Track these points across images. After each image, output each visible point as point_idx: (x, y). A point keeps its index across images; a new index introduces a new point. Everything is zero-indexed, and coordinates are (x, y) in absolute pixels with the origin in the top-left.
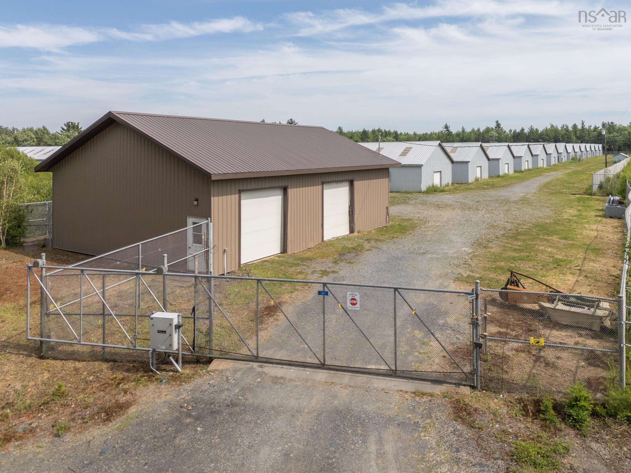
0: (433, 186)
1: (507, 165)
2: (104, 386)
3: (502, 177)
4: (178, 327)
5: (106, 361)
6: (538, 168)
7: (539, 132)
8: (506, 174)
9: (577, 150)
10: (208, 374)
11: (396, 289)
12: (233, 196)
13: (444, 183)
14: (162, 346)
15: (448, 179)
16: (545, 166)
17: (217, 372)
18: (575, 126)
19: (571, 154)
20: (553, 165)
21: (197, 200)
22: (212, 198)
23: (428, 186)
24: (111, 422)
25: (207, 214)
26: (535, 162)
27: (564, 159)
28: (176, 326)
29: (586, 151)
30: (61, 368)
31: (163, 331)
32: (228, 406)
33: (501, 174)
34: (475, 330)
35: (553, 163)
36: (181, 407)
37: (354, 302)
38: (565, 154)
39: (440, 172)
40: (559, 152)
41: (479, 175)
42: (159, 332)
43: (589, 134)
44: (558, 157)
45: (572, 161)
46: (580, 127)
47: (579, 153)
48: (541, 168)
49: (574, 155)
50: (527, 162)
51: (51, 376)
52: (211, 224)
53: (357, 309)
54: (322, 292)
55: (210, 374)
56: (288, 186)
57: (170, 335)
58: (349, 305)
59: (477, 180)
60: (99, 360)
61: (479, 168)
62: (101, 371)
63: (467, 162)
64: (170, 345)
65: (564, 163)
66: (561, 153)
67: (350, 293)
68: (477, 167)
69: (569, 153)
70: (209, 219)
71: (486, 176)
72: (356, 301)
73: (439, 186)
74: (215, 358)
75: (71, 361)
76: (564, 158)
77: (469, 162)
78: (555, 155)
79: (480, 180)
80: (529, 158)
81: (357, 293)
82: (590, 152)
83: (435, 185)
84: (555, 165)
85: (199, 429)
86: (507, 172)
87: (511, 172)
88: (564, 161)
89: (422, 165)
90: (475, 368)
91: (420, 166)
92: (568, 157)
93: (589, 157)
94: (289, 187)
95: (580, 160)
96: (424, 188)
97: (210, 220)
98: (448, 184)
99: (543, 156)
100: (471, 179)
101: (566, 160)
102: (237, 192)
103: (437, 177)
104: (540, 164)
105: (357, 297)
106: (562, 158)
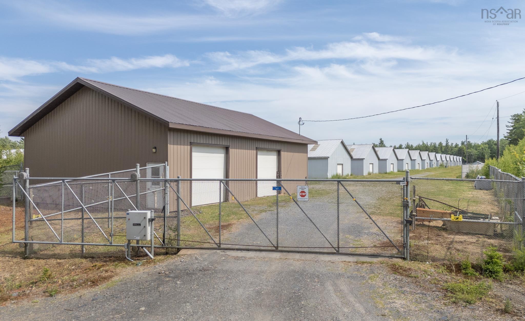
0: (337, 175)
1: (392, 165)
2: (86, 270)
3: (389, 174)
4: (151, 220)
5: (86, 258)
6: (415, 170)
7: (414, 147)
8: (391, 172)
9: (444, 159)
10: (179, 257)
11: (339, 182)
12: (186, 147)
13: (345, 174)
14: (138, 236)
15: (348, 171)
16: (421, 169)
17: (186, 256)
18: (441, 144)
19: (439, 162)
20: (426, 169)
21: (155, 148)
22: (169, 145)
23: (333, 175)
24: (98, 286)
25: (164, 159)
26: (413, 165)
27: (435, 166)
28: (149, 219)
29: (450, 161)
30: (45, 264)
31: (138, 224)
32: (200, 270)
33: (388, 171)
34: (405, 211)
35: (426, 167)
36: (159, 273)
37: (304, 194)
38: (435, 161)
39: (342, 164)
40: (431, 159)
41: (371, 171)
42: (134, 225)
43: (452, 150)
44: (430, 163)
45: (440, 167)
46: (444, 144)
47: (445, 162)
48: (417, 170)
49: (441, 163)
50: (407, 164)
51: (36, 269)
52: (168, 166)
53: (306, 200)
54: (276, 187)
55: (180, 257)
56: (229, 146)
57: (145, 227)
58: (299, 197)
59: (369, 174)
60: (78, 257)
61: (371, 165)
62: (82, 263)
63: (363, 159)
64: (145, 235)
65: (434, 168)
66: (432, 160)
67: (300, 187)
68: (370, 164)
69: (438, 161)
70: (167, 162)
71: (376, 171)
72: (305, 194)
73: (341, 174)
74: (183, 248)
75: (53, 259)
76: (434, 164)
77: (364, 159)
78: (427, 161)
79: (372, 174)
80: (409, 161)
81: (305, 187)
82: (453, 162)
83: (338, 174)
84: (428, 169)
85: (178, 282)
86: (392, 170)
87: (396, 171)
88: (434, 167)
89: (329, 157)
90: (406, 242)
91: (326, 158)
92: (437, 164)
93: (452, 166)
94: (231, 146)
95: (446, 167)
96: (330, 176)
97: (167, 164)
98: (348, 175)
99: (419, 161)
100: (365, 173)
101: (436, 166)
102: (189, 144)
103: (340, 167)
104: (417, 167)
105: (306, 190)
106: (433, 165)
